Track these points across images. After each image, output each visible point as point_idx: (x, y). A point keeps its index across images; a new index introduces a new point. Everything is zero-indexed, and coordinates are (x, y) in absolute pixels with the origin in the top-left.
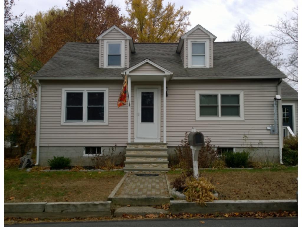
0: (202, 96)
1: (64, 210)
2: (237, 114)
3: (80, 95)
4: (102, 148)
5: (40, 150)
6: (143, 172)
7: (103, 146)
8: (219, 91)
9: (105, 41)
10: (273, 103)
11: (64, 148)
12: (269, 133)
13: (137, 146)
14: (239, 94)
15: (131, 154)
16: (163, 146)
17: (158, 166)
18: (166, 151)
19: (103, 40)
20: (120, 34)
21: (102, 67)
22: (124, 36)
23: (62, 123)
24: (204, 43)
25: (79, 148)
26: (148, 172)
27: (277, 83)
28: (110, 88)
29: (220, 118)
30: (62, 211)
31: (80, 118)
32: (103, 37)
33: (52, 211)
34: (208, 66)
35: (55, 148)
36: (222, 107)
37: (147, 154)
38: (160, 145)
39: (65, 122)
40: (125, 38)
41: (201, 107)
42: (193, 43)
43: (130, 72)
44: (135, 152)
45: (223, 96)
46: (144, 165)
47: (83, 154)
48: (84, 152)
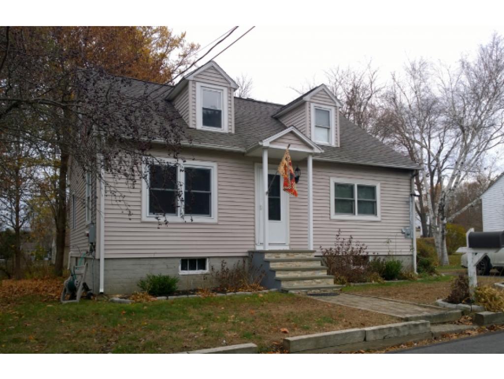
0: (337, 186)
1: (386, 336)
2: (373, 212)
3: (173, 170)
4: (207, 260)
5: (105, 266)
6: (313, 291)
7: (209, 257)
8: (356, 180)
9: (198, 85)
10: (407, 200)
11: (147, 262)
12: (403, 237)
13: (277, 256)
14: (376, 187)
15: (276, 266)
16: (310, 254)
17: (323, 282)
18: (320, 262)
19: (194, 82)
20: (221, 77)
21: (194, 127)
22: (226, 82)
23: (144, 219)
24: (328, 112)
25: (172, 261)
26: (318, 291)
27: (411, 175)
28: (220, 164)
29: (357, 217)
30: (384, 338)
31: (173, 210)
32: (195, 77)
33: (374, 339)
34: (333, 144)
35: (131, 262)
36: (359, 201)
37: (296, 266)
38: (306, 254)
39: (148, 215)
40: (228, 85)
41: (336, 201)
42: (316, 109)
43: (271, 143)
44: (282, 263)
45: (360, 187)
46: (305, 281)
47: (178, 271)
48: (180, 267)
